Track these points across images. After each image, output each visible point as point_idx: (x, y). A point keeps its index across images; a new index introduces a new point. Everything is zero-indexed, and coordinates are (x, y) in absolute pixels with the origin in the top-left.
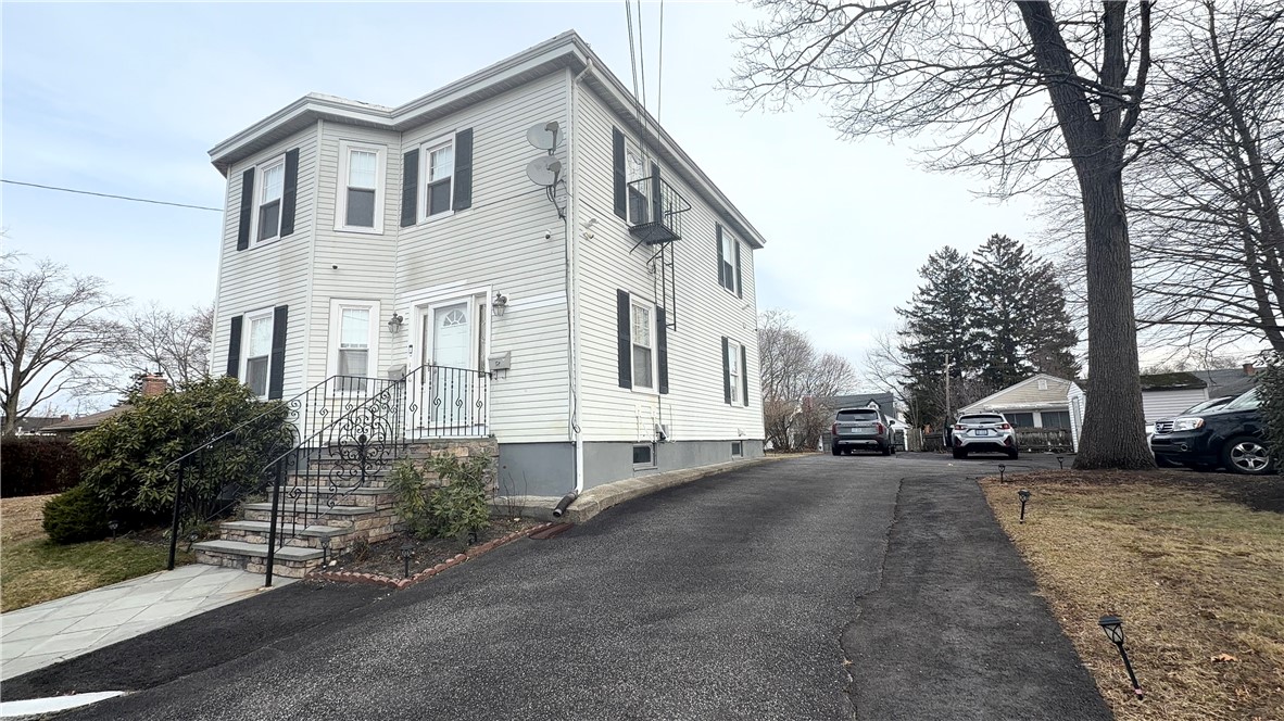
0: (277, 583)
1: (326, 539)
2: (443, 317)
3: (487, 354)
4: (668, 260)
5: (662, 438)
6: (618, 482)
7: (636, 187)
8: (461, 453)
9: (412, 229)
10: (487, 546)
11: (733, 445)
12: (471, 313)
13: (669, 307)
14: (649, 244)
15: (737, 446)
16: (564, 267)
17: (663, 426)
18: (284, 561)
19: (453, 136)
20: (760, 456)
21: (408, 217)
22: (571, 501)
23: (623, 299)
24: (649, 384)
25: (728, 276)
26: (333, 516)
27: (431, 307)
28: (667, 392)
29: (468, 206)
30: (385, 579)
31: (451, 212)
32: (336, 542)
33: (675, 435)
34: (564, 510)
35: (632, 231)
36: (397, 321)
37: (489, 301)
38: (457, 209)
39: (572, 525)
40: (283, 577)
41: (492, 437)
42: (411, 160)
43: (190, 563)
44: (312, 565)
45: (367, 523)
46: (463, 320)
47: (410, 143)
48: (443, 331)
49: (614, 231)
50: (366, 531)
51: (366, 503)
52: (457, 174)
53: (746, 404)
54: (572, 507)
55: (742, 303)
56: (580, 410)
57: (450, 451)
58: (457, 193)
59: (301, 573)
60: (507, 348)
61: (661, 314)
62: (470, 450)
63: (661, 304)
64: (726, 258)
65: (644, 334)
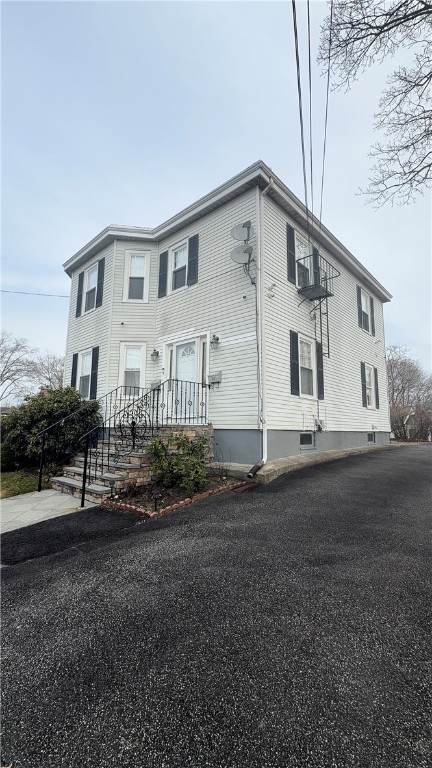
0: (88, 506)
1: (112, 482)
2: (181, 351)
3: (207, 373)
4: (324, 310)
5: (320, 429)
6: (291, 457)
7: (302, 262)
8: (191, 435)
9: (164, 298)
10: (205, 495)
11: (369, 435)
12: (198, 348)
13: (325, 342)
14: (311, 300)
15: (371, 436)
16: (254, 316)
17: (321, 422)
18: (91, 493)
19: (187, 240)
20: (387, 443)
21: (162, 292)
22: (259, 468)
23: (294, 336)
24: (311, 393)
25: (365, 321)
26: (118, 469)
27: (175, 345)
28: (323, 398)
29: (196, 282)
30: (143, 511)
31: (186, 287)
32: (118, 484)
33: (329, 427)
34: (255, 474)
35: (299, 292)
36: (156, 354)
37: (208, 340)
38: (190, 284)
39: (260, 485)
40: (91, 503)
41: (210, 425)
42: (164, 258)
43: (49, 488)
44: (105, 497)
45: (135, 474)
46: (193, 352)
47: (163, 249)
48: (182, 360)
49: (288, 292)
50: (135, 479)
51: (136, 462)
52: (190, 263)
53: (378, 407)
54: (260, 473)
55: (375, 339)
56: (266, 410)
57: (184, 433)
58: (190, 275)
59: (99, 501)
60: (220, 369)
61: (319, 347)
62: (197, 433)
63: (319, 340)
64: (364, 309)
65: (308, 360)
